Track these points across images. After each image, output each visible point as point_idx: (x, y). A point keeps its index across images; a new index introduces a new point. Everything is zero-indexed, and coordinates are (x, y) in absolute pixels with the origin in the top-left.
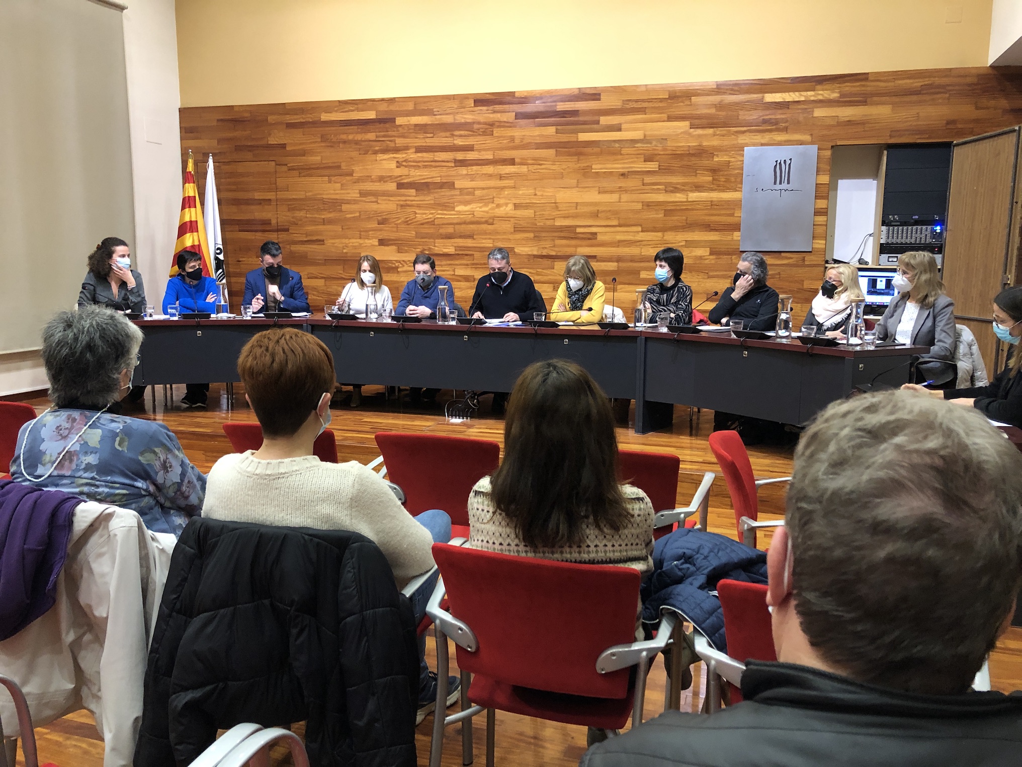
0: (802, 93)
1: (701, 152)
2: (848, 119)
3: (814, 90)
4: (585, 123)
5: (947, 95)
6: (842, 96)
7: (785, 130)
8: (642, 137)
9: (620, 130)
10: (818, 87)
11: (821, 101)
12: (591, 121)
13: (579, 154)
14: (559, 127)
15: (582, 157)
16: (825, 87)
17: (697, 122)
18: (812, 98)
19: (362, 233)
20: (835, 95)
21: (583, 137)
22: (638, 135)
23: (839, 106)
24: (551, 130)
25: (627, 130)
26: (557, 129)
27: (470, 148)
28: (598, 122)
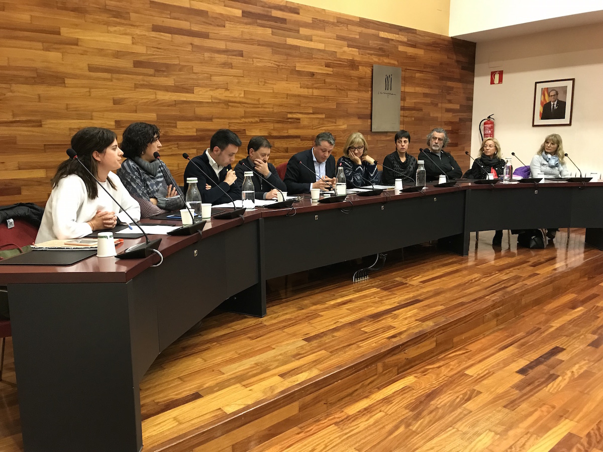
0: (395, 35)
1: (353, 65)
2: (410, 54)
3: (398, 34)
4: (290, 30)
5: (439, 49)
6: (408, 40)
7: (388, 56)
8: (324, 48)
9: (311, 40)
10: (400, 33)
11: (401, 42)
12: (294, 30)
13: (288, 55)
14: (274, 30)
15: (290, 58)
16: (403, 33)
17: (350, 43)
18: (397, 39)
19: (94, 114)
20: (405, 39)
21: (291, 41)
22: (321, 46)
23: (407, 46)
24: (269, 31)
25: (316, 41)
26: (272, 31)
27: (205, 36)
28: (298, 31)
